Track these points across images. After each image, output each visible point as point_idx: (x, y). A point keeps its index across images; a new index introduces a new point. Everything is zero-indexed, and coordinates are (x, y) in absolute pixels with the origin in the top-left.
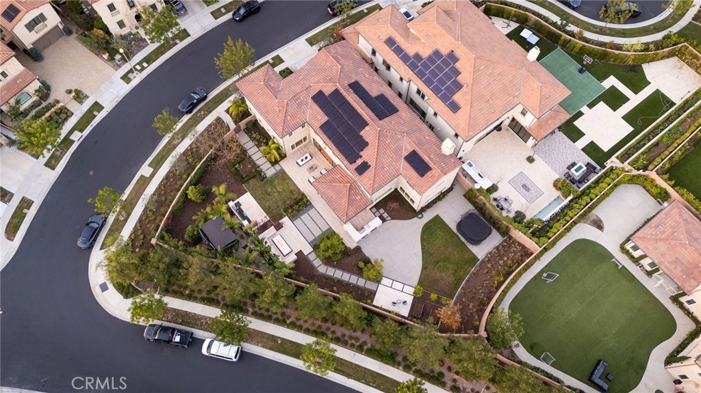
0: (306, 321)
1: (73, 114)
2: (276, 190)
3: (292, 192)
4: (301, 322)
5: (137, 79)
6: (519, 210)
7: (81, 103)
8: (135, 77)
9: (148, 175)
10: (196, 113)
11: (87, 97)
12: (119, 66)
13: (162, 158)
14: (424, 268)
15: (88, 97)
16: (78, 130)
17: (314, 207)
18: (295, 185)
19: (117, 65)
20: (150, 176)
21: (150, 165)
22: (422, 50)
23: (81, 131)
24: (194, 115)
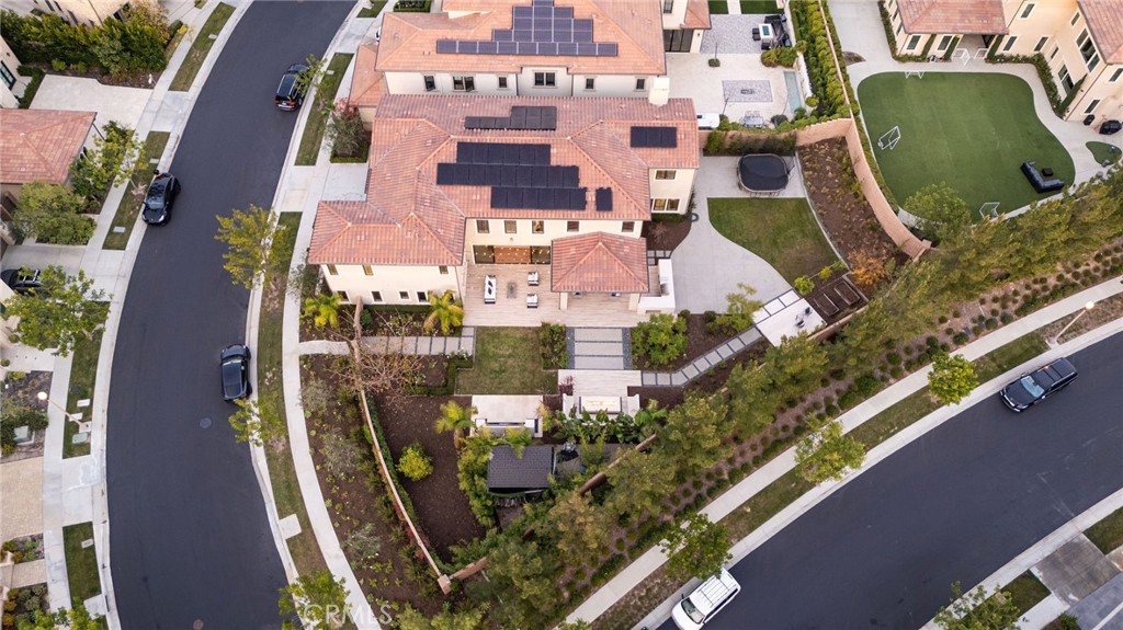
0: (742, 454)
1: (45, 585)
2: (503, 356)
3: (524, 339)
4: (739, 461)
5: (96, 433)
6: (771, 116)
7: (39, 555)
8: (89, 434)
9: (298, 530)
10: (261, 384)
11: (38, 539)
12: (39, 445)
13: (288, 487)
14: (772, 262)
15: (41, 537)
16: (87, 597)
17: (573, 328)
18: (517, 328)
19: (33, 446)
20: (303, 527)
21: (282, 514)
22: (495, 23)
23: (96, 591)
24: (259, 390)
